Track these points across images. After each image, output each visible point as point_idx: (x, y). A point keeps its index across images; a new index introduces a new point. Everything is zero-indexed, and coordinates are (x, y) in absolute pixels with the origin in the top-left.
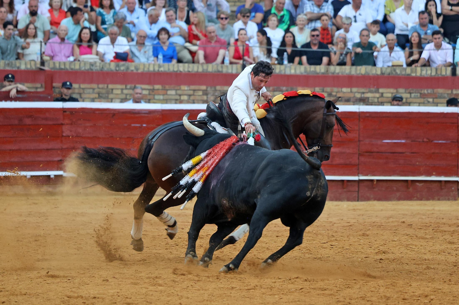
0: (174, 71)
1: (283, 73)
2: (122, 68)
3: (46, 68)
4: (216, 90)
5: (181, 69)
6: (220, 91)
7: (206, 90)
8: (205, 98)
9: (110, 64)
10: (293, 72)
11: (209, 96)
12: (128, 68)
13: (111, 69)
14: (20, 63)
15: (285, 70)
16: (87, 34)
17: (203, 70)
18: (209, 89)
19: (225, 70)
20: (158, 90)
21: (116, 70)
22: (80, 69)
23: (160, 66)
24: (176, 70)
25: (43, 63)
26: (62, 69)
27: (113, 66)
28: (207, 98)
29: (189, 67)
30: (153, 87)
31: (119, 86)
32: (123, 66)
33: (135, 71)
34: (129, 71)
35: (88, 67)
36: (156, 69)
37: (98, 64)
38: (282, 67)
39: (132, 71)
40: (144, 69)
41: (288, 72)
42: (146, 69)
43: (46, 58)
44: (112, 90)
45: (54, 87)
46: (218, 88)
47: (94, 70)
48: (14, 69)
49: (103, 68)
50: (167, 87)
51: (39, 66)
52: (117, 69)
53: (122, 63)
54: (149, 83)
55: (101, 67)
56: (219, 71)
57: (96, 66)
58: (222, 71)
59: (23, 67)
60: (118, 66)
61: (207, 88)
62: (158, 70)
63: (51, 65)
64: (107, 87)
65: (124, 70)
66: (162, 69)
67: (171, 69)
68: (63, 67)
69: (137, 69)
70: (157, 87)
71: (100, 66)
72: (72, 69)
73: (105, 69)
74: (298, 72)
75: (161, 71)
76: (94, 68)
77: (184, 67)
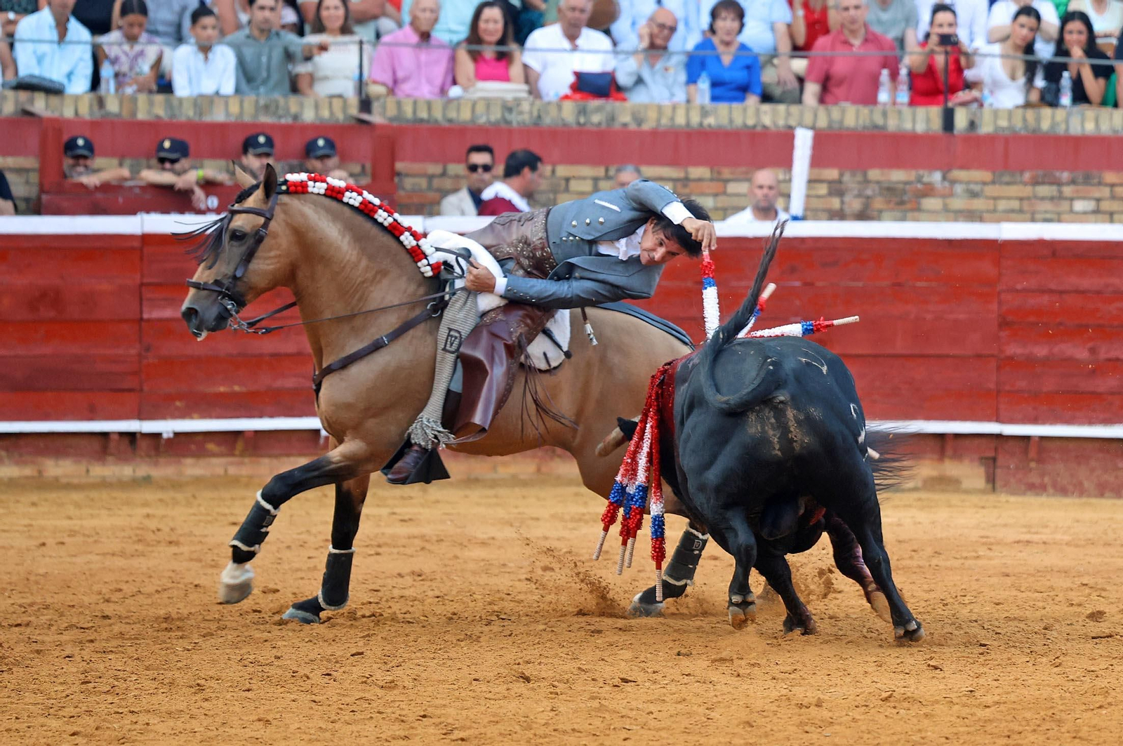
0: (745, 125)
1: (1061, 130)
2: (596, 118)
3: (376, 118)
4: (866, 181)
5: (767, 121)
6: (878, 182)
7: (840, 182)
8: (835, 203)
9: (559, 107)
10: (1090, 127)
11: (847, 199)
12: (612, 118)
13: (563, 120)
14: (301, 105)
15: (1067, 122)
16: (496, 22)
17: (830, 122)
18: (847, 177)
19: (892, 125)
20: (700, 180)
21: (579, 123)
22: (473, 120)
23: (704, 113)
24: (750, 122)
25: (366, 105)
26: (422, 120)
27: (569, 112)
28: (842, 203)
29: (788, 114)
30: (687, 173)
31: (587, 171)
32: (598, 111)
33: (633, 127)
34: (617, 126)
35: (496, 115)
36: (695, 119)
37: (526, 107)
38: (1060, 114)
39: (625, 125)
40: (658, 120)
41: (1075, 128)
42: (664, 121)
43: (375, 90)
44: (567, 180)
45: (399, 174)
46: (874, 174)
47: (515, 124)
48: (283, 121)
49: (539, 117)
50: (726, 173)
51: (354, 111)
52: (582, 120)
53: (595, 103)
54: (673, 163)
55: (535, 114)
56: (876, 127)
57: (521, 113)
58: (884, 127)
59: (309, 116)
60: (583, 111)
61: (841, 175)
62: (701, 124)
63: (392, 111)
64: (553, 172)
65: (600, 124)
66: (711, 121)
67: (738, 121)
68: (423, 114)
69: (639, 122)
70: (697, 172)
71: (531, 113)
72: (450, 121)
73: (547, 121)
74: (1105, 129)
75: (710, 126)
76: (515, 119)
77: (775, 114)
